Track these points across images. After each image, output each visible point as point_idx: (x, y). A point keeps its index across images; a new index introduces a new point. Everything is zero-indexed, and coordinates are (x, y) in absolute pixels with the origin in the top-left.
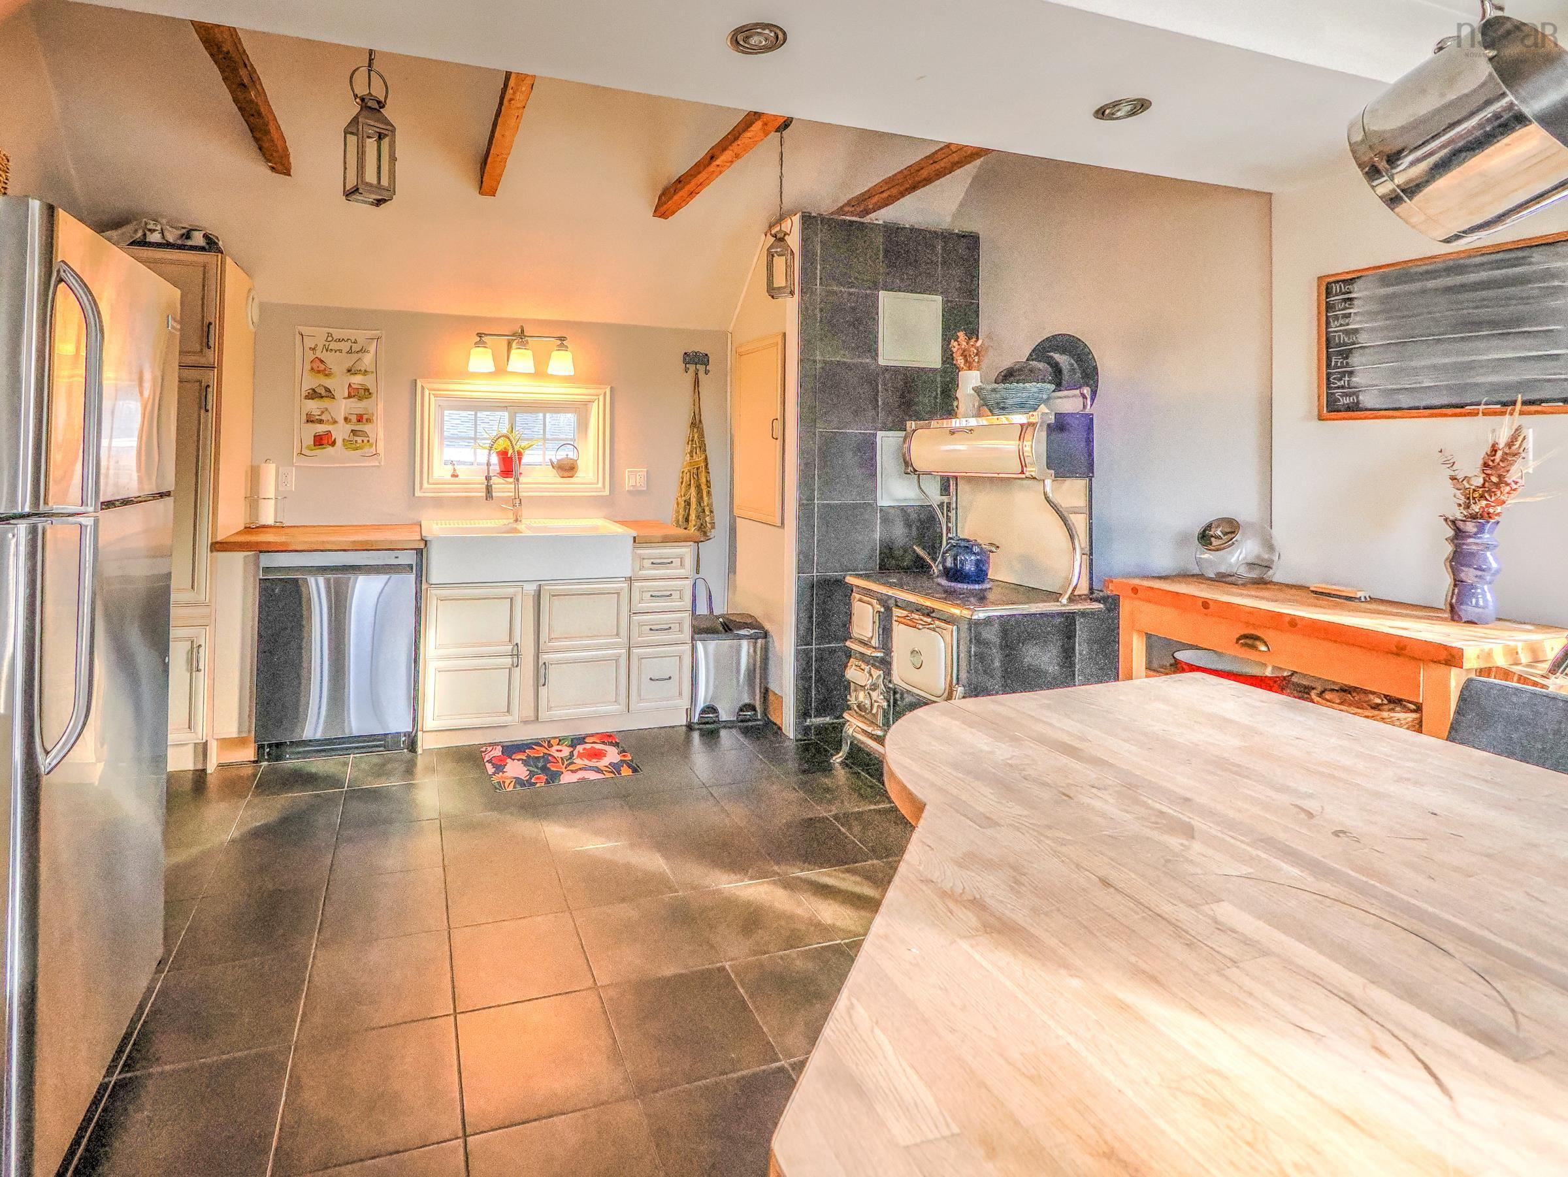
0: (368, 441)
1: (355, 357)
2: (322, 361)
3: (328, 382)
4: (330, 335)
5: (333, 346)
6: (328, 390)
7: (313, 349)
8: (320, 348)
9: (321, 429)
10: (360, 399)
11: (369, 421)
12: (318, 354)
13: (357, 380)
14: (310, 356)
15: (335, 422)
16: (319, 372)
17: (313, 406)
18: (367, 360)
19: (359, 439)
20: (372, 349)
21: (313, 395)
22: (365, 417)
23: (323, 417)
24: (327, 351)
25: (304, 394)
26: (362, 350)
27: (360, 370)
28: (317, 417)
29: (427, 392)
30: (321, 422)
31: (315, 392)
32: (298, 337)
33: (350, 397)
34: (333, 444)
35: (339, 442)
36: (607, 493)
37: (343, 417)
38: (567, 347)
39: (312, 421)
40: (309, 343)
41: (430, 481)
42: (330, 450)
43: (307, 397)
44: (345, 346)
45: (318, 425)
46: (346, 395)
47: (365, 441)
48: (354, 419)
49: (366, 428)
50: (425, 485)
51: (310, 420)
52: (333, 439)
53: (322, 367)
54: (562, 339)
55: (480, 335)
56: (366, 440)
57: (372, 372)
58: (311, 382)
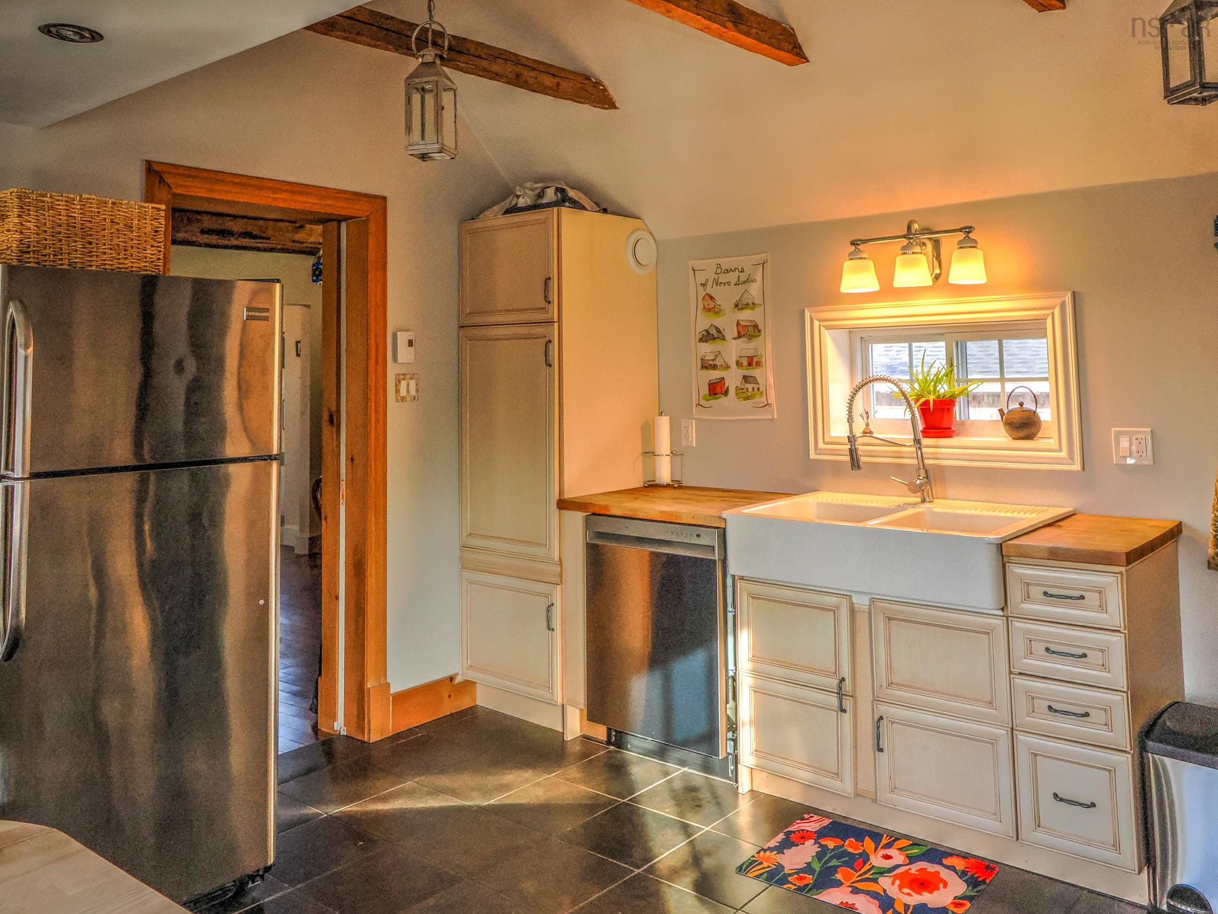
0: (758, 389)
1: (742, 288)
2: (712, 298)
3: (718, 322)
4: (719, 266)
5: (723, 278)
6: (718, 331)
7: (703, 285)
8: (710, 283)
9: (714, 375)
10: (751, 337)
11: (758, 364)
12: (709, 290)
13: (746, 316)
14: (702, 293)
15: (728, 367)
16: (709, 310)
17: (707, 349)
18: (754, 290)
19: (750, 386)
20: (758, 276)
21: (707, 337)
22: (755, 360)
23: (718, 362)
24: (717, 285)
25: (698, 336)
26: (748, 281)
27: (747, 304)
28: (711, 362)
29: (816, 323)
30: (714, 367)
31: (709, 333)
32: (691, 272)
33: (740, 336)
34: (726, 393)
35: (732, 391)
36: (1077, 466)
37: (735, 362)
38: (975, 241)
39: (706, 368)
40: (701, 278)
41: (826, 440)
42: (723, 400)
43: (701, 340)
44: (733, 277)
45: (712, 372)
46: (736, 335)
47: (756, 389)
48: (745, 363)
49: (755, 372)
50: (821, 445)
51: (706, 366)
52: (726, 386)
53: (712, 305)
54: (968, 230)
55: (853, 243)
56: (756, 386)
57: (761, 305)
58: (704, 322)
